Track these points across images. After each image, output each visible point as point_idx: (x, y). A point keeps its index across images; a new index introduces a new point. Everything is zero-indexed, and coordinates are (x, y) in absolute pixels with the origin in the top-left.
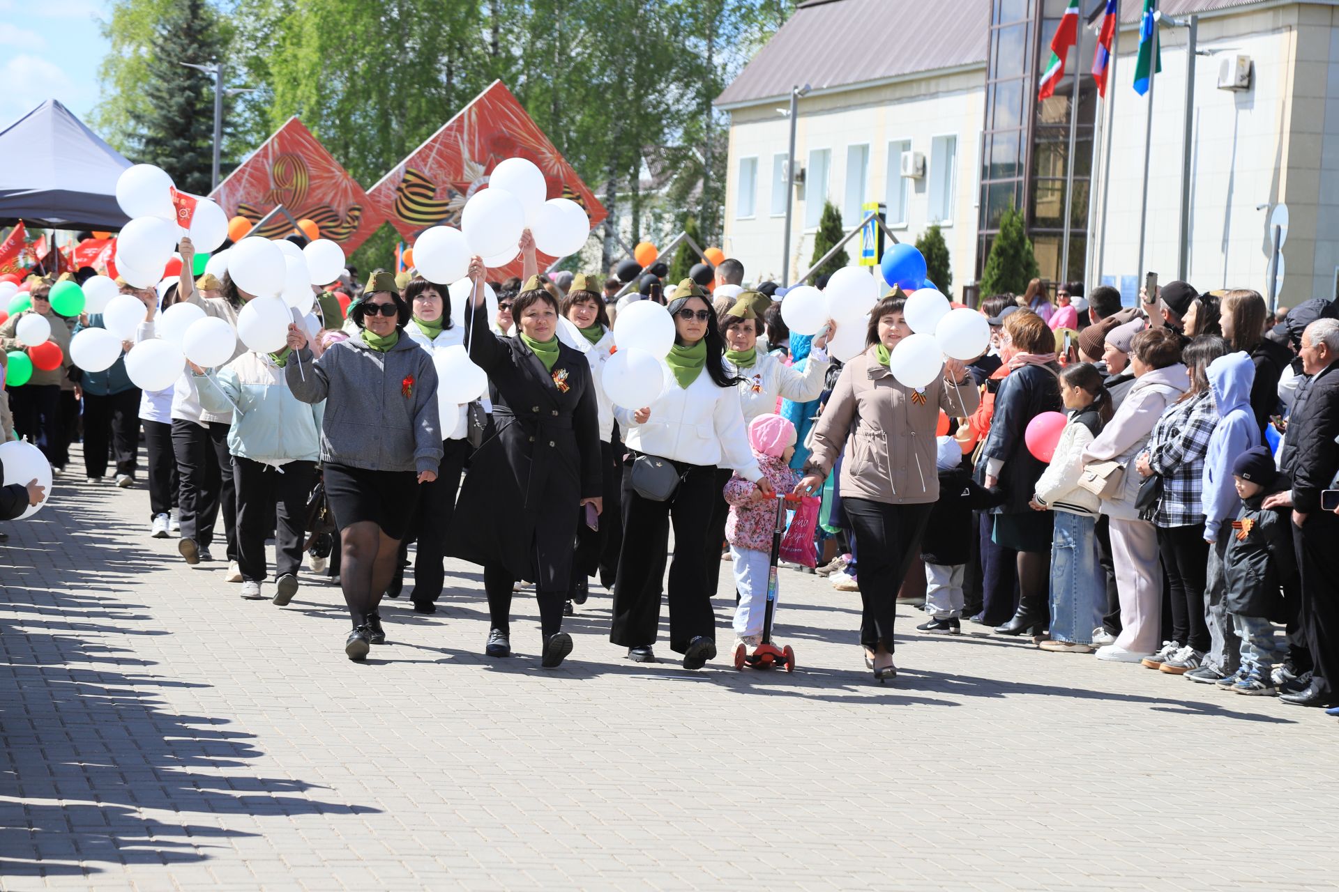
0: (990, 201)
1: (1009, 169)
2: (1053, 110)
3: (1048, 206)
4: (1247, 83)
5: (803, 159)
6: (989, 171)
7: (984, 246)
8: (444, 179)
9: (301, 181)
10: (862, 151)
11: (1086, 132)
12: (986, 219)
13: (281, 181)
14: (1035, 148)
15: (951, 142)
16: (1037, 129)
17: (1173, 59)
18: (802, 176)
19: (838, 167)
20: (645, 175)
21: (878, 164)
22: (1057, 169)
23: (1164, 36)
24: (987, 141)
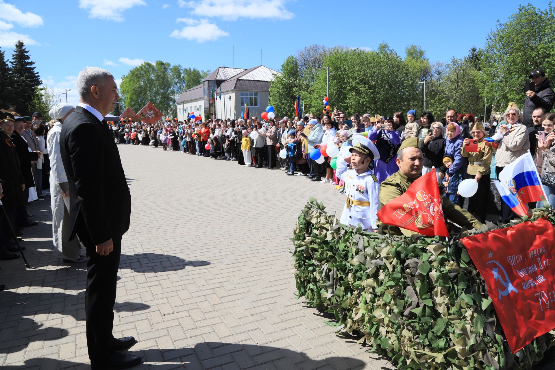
0: (205, 111)
1: (207, 108)
2: (211, 102)
3: (211, 112)
4: (230, 98)
5: (185, 108)
6: (205, 108)
7: (205, 116)
8: (145, 113)
9: (129, 114)
10: (191, 107)
11: (215, 104)
12: (205, 113)
13: (127, 114)
14: (210, 106)
15: (201, 106)
16: (210, 104)
17: (222, 97)
18: (185, 110)
19: (189, 109)
20: (169, 111)
21: (193, 108)
22: (212, 108)
23: (221, 94)
24: (205, 105)
